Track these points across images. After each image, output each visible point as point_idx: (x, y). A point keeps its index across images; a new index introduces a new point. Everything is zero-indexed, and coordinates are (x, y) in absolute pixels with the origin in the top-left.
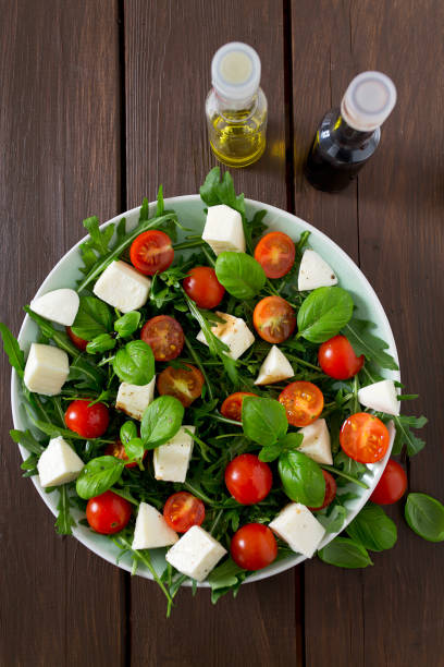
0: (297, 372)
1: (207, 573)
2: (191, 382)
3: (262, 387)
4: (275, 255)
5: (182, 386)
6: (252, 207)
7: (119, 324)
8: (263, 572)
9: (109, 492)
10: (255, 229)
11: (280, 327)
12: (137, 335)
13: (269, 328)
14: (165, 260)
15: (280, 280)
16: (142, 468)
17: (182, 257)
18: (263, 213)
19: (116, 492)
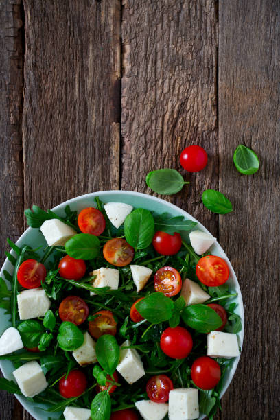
0: (153, 268)
2: (106, 320)
3: (144, 291)
4: (92, 222)
5: (104, 326)
6: (60, 209)
7: (45, 323)
8: (224, 386)
10: (70, 218)
11: (124, 253)
12: (59, 320)
13: (120, 259)
14: (42, 271)
15: (106, 230)
16: (119, 385)
18: (67, 208)
19: (117, 410)
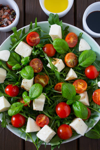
0: (78, 77)
1: (50, 140)
2: (45, 79)
3: (67, 82)
4: (72, 40)
5: (42, 81)
6: (65, 25)
7: (23, 61)
8: (68, 140)
9: (18, 114)
10: (65, 32)
11: (73, 62)
12: (28, 64)
13: (70, 63)
14: (37, 42)
15: (73, 48)
16: (29, 106)
17: (42, 41)
18: (68, 27)
19: (21, 114)
